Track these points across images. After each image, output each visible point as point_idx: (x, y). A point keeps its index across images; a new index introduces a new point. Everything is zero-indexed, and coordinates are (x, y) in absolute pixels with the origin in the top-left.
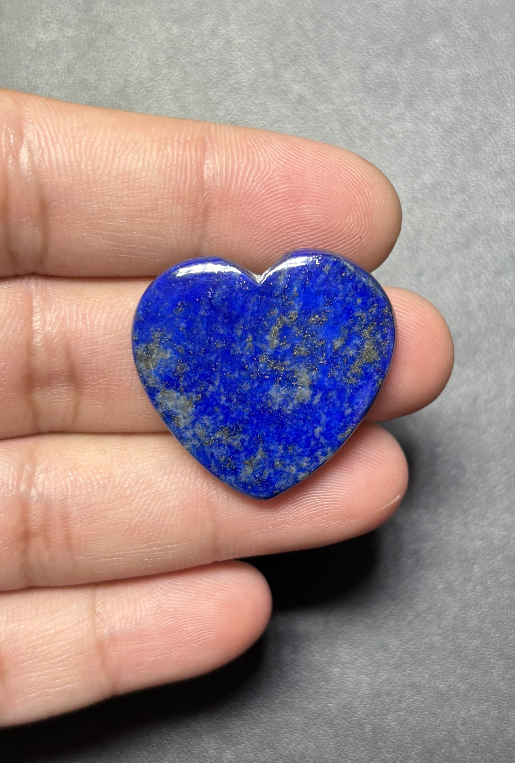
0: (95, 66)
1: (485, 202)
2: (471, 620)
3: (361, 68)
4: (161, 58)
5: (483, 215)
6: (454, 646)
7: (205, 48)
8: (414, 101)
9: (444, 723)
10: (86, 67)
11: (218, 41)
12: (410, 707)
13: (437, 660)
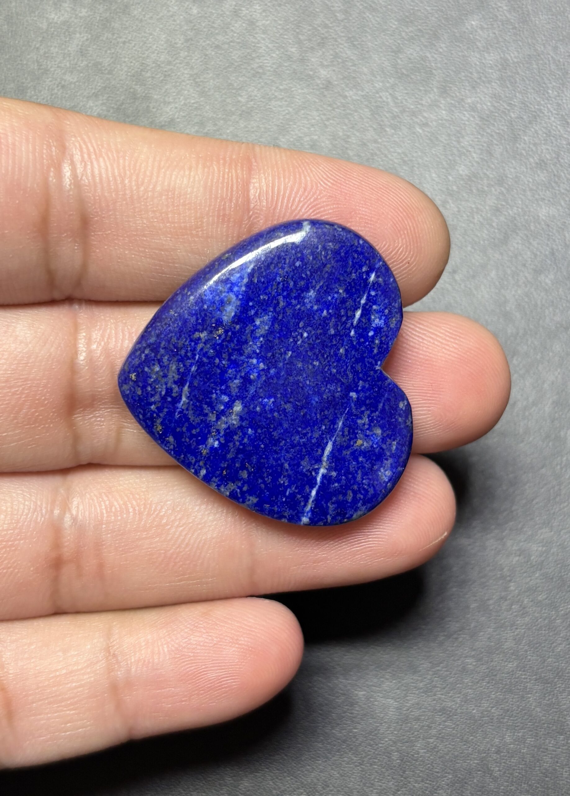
0: (110, 49)
1: (524, 195)
2: (506, 642)
3: (392, 52)
5: (522, 209)
6: (487, 668)
7: (227, 30)
9: (476, 751)
10: (100, 49)
11: (240, 23)
12: (440, 734)
13: (470, 684)
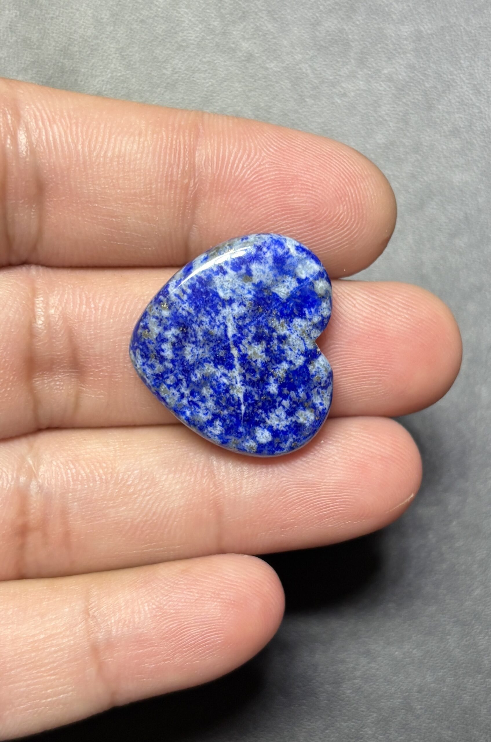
4: (106, 15)
8: (366, 58)
